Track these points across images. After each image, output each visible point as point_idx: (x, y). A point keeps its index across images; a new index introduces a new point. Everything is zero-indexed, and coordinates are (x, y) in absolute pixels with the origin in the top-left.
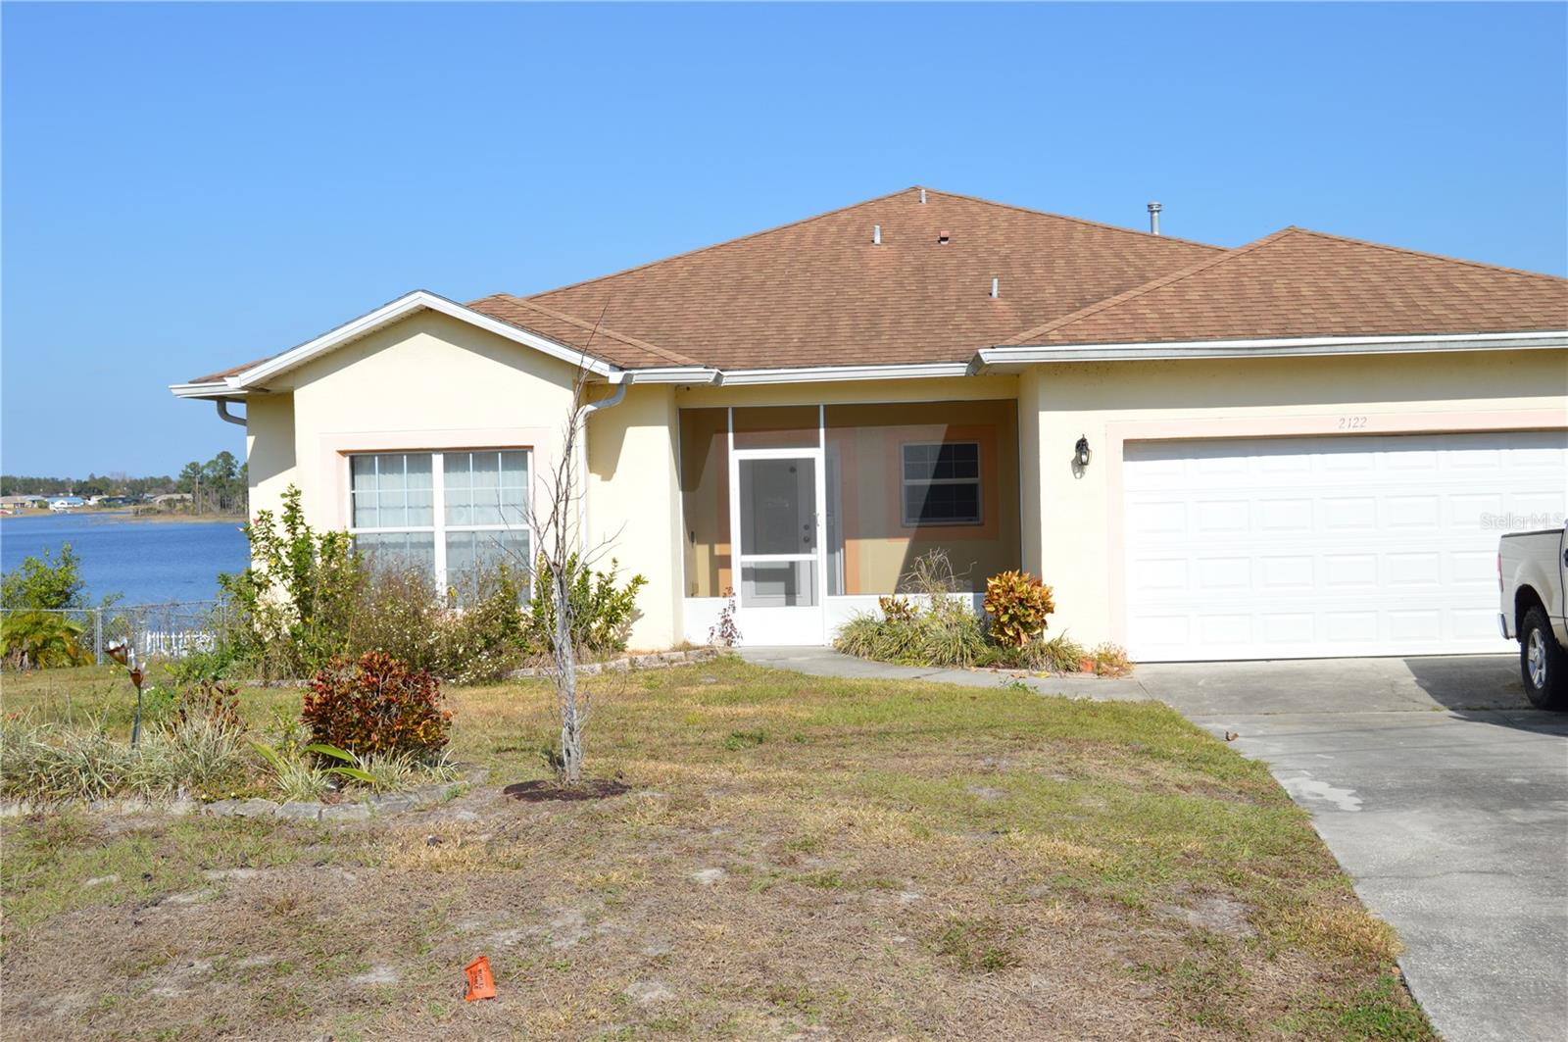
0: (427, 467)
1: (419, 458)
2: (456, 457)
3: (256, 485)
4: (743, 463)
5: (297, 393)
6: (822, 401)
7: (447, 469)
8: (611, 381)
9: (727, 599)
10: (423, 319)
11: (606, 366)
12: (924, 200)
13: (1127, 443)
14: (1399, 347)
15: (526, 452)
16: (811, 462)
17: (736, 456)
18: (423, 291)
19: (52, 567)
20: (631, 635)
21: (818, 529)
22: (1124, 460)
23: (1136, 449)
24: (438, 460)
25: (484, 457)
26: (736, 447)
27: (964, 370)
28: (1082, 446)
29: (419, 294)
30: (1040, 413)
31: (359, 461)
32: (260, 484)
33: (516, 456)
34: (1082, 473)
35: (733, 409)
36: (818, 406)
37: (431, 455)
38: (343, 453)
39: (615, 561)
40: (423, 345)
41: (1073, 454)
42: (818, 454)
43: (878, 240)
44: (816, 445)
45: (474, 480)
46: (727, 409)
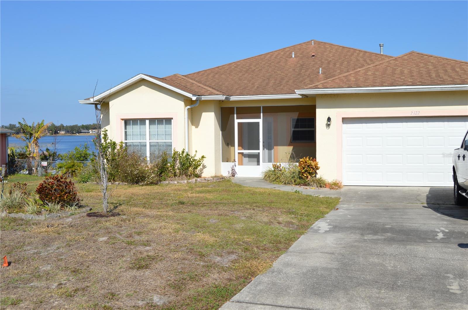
0: (145, 124)
1: (142, 121)
2: (152, 121)
4: (239, 123)
5: (110, 102)
6: (261, 105)
7: (150, 124)
8: (193, 99)
9: (234, 163)
10: (142, 82)
11: (191, 95)
12: (313, 44)
13: (343, 119)
14: (428, 89)
15: (171, 120)
16: (258, 123)
17: (237, 121)
18: (142, 74)
19: (81, 149)
20: (203, 173)
21: (260, 143)
22: (342, 124)
23: (346, 120)
24: (147, 122)
25: (160, 121)
26: (237, 118)
28: (329, 119)
29: (141, 75)
30: (317, 109)
31: (127, 122)
33: (168, 121)
34: (329, 127)
35: (236, 107)
36: (261, 107)
37: (146, 120)
38: (122, 119)
39: (196, 151)
40: (143, 89)
41: (326, 122)
42: (260, 121)
43: (293, 56)
44: (260, 118)
45: (155, 127)
46: (234, 107)
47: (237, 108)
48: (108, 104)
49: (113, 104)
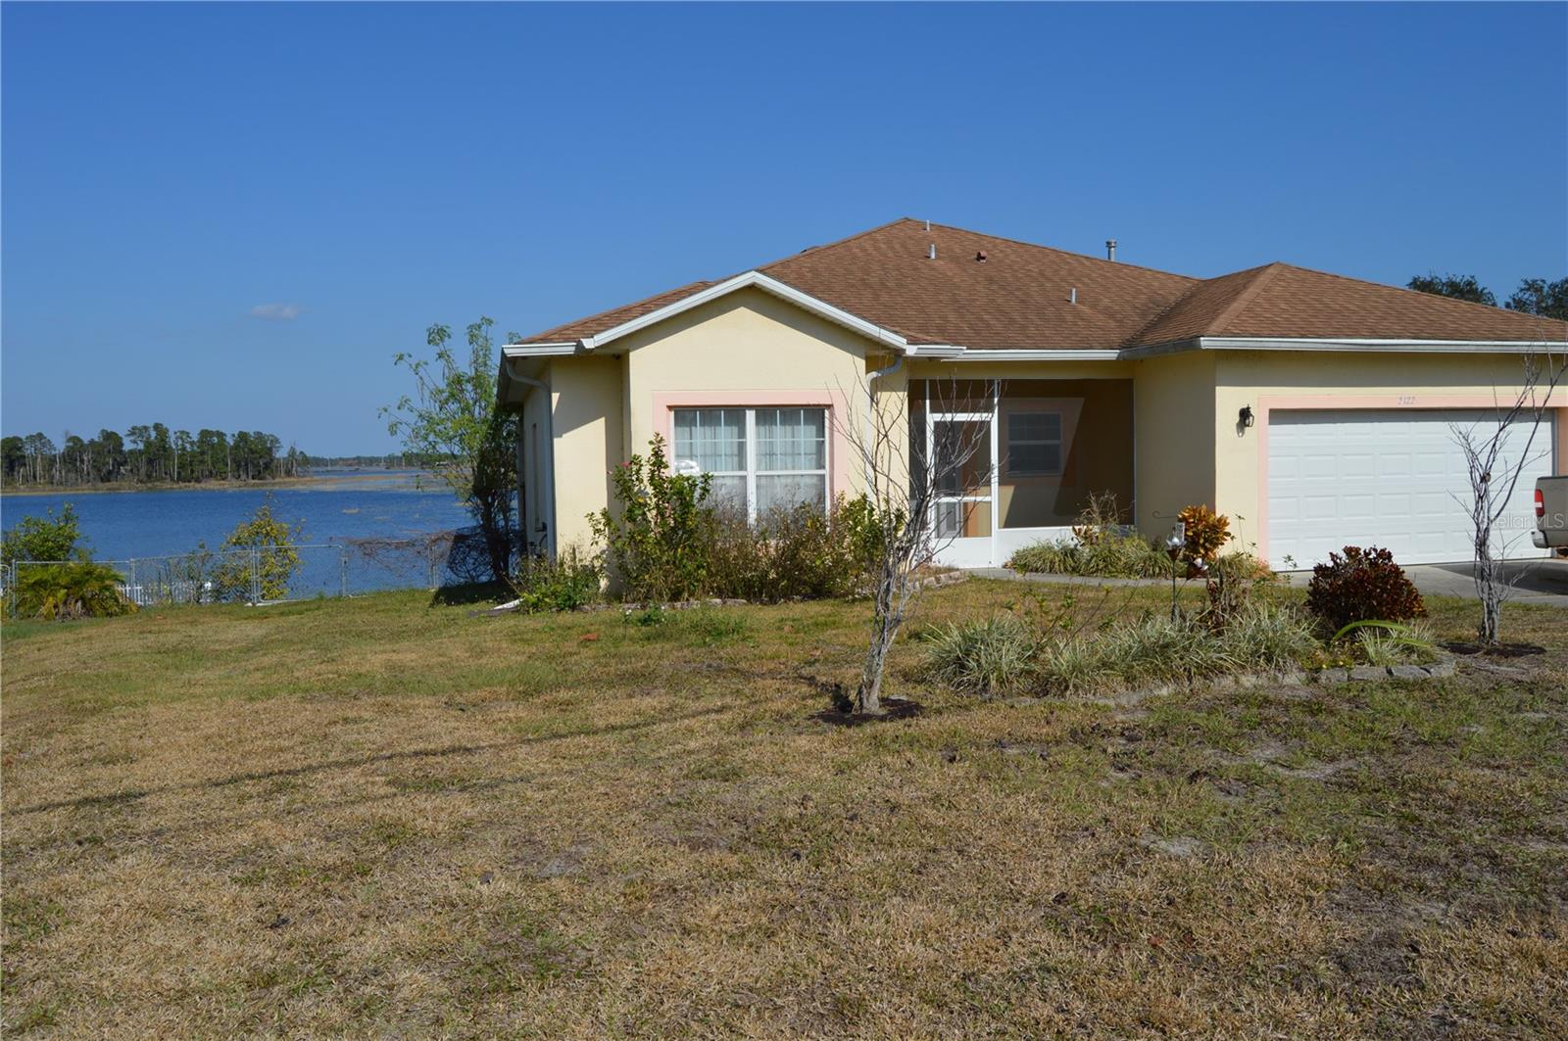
0: (741, 422)
1: (734, 414)
2: (766, 413)
3: (561, 436)
4: (937, 424)
5: (631, 354)
6: (998, 377)
7: (758, 422)
8: (906, 353)
10: (753, 296)
11: (905, 341)
12: (929, 228)
13: (1272, 411)
15: (826, 410)
16: (987, 424)
17: (932, 419)
18: (757, 271)
19: (54, 524)
21: (993, 476)
22: (1270, 423)
23: (1279, 416)
24: (751, 416)
25: (789, 413)
26: (933, 411)
27: (1116, 355)
28: (1245, 414)
29: (753, 273)
30: (1218, 388)
31: (684, 415)
32: (564, 436)
33: (816, 414)
34: (1243, 433)
36: (994, 381)
37: (744, 410)
38: (670, 408)
40: (743, 315)
41: (1237, 419)
42: (992, 418)
43: (933, 256)
45: (780, 433)
46: (925, 381)
47: (930, 381)
48: (624, 358)
49: (640, 361)
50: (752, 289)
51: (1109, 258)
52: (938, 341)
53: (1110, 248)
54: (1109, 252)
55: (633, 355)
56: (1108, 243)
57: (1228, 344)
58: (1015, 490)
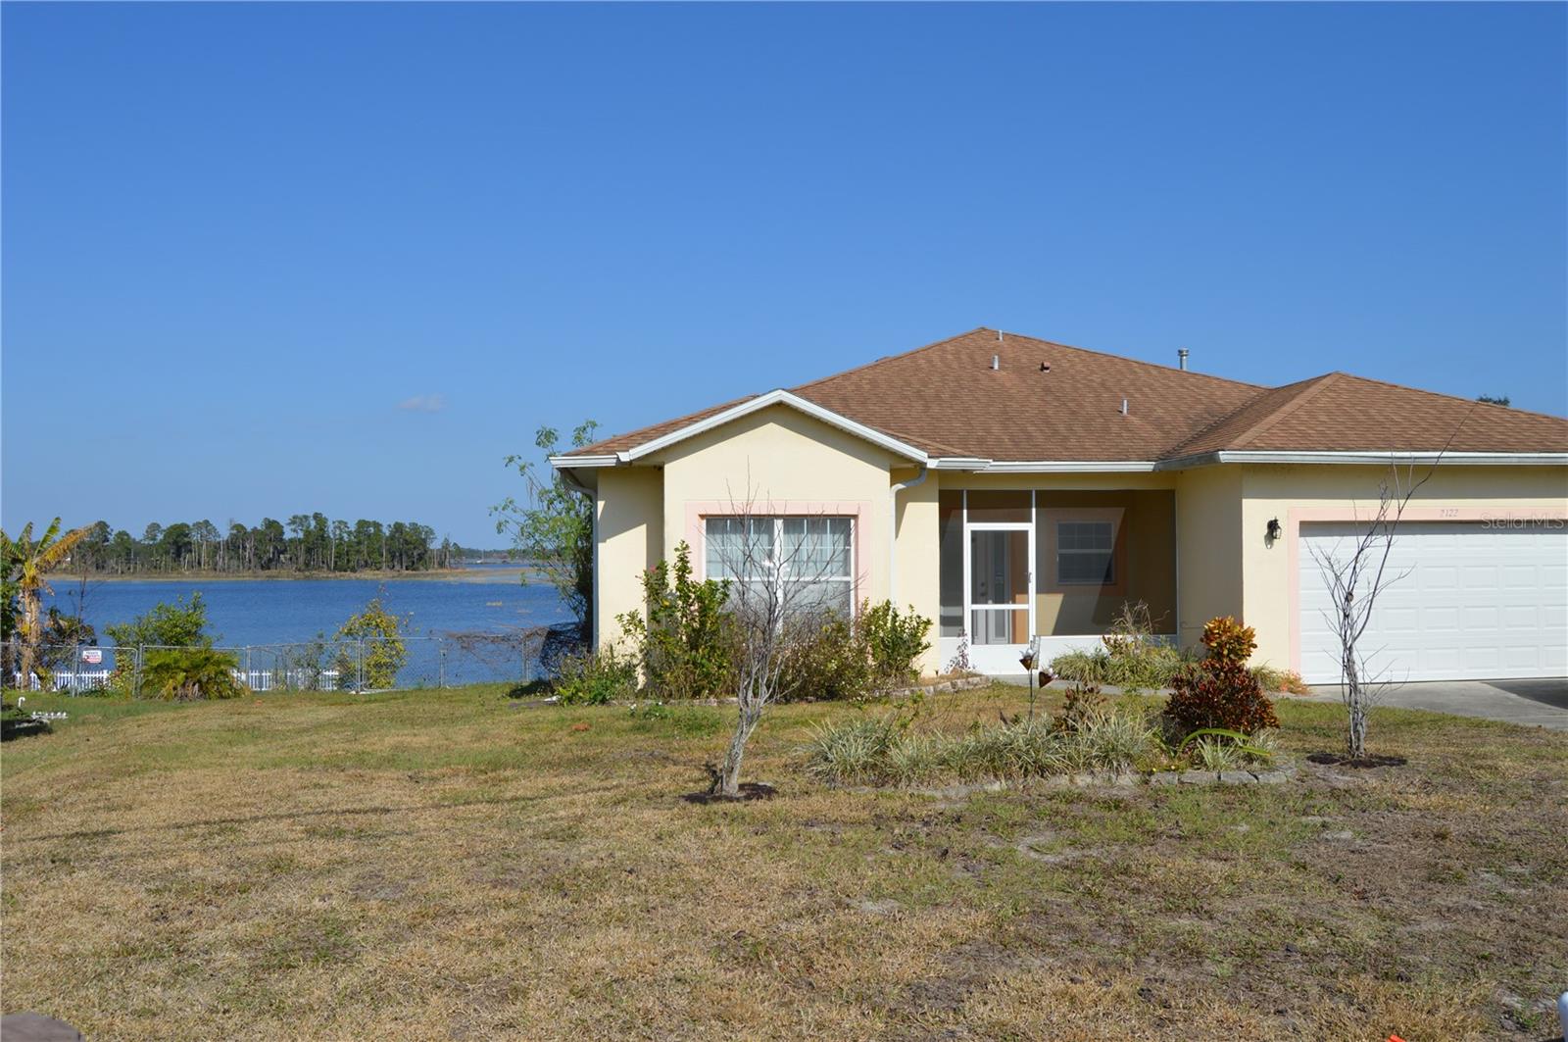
0: (770, 531)
1: (764, 522)
2: (793, 522)
3: (604, 541)
4: (974, 533)
6: (1033, 487)
7: (787, 531)
8: (929, 466)
9: (961, 638)
10: (780, 412)
12: (1001, 338)
13: (1302, 523)
15: (851, 520)
16: (1025, 533)
17: (969, 528)
18: (783, 390)
21: (1030, 585)
22: (1302, 535)
23: (1309, 528)
24: (779, 524)
25: (816, 523)
26: (968, 521)
27: (1152, 467)
28: (1273, 526)
29: (780, 392)
30: (1244, 501)
31: (715, 523)
32: (608, 541)
33: (842, 524)
34: (1272, 544)
35: (968, 491)
36: (1031, 491)
37: (773, 520)
38: (702, 516)
39: (911, 607)
40: (772, 430)
41: (1265, 531)
42: (1031, 528)
43: (996, 367)
44: (1029, 520)
45: (809, 542)
46: (962, 491)
48: (659, 470)
49: (675, 472)
50: (780, 406)
51: (1181, 368)
52: (966, 453)
53: (1182, 356)
54: (1181, 360)
55: (668, 468)
56: (1180, 352)
57: (1249, 457)
58: (1064, 597)
